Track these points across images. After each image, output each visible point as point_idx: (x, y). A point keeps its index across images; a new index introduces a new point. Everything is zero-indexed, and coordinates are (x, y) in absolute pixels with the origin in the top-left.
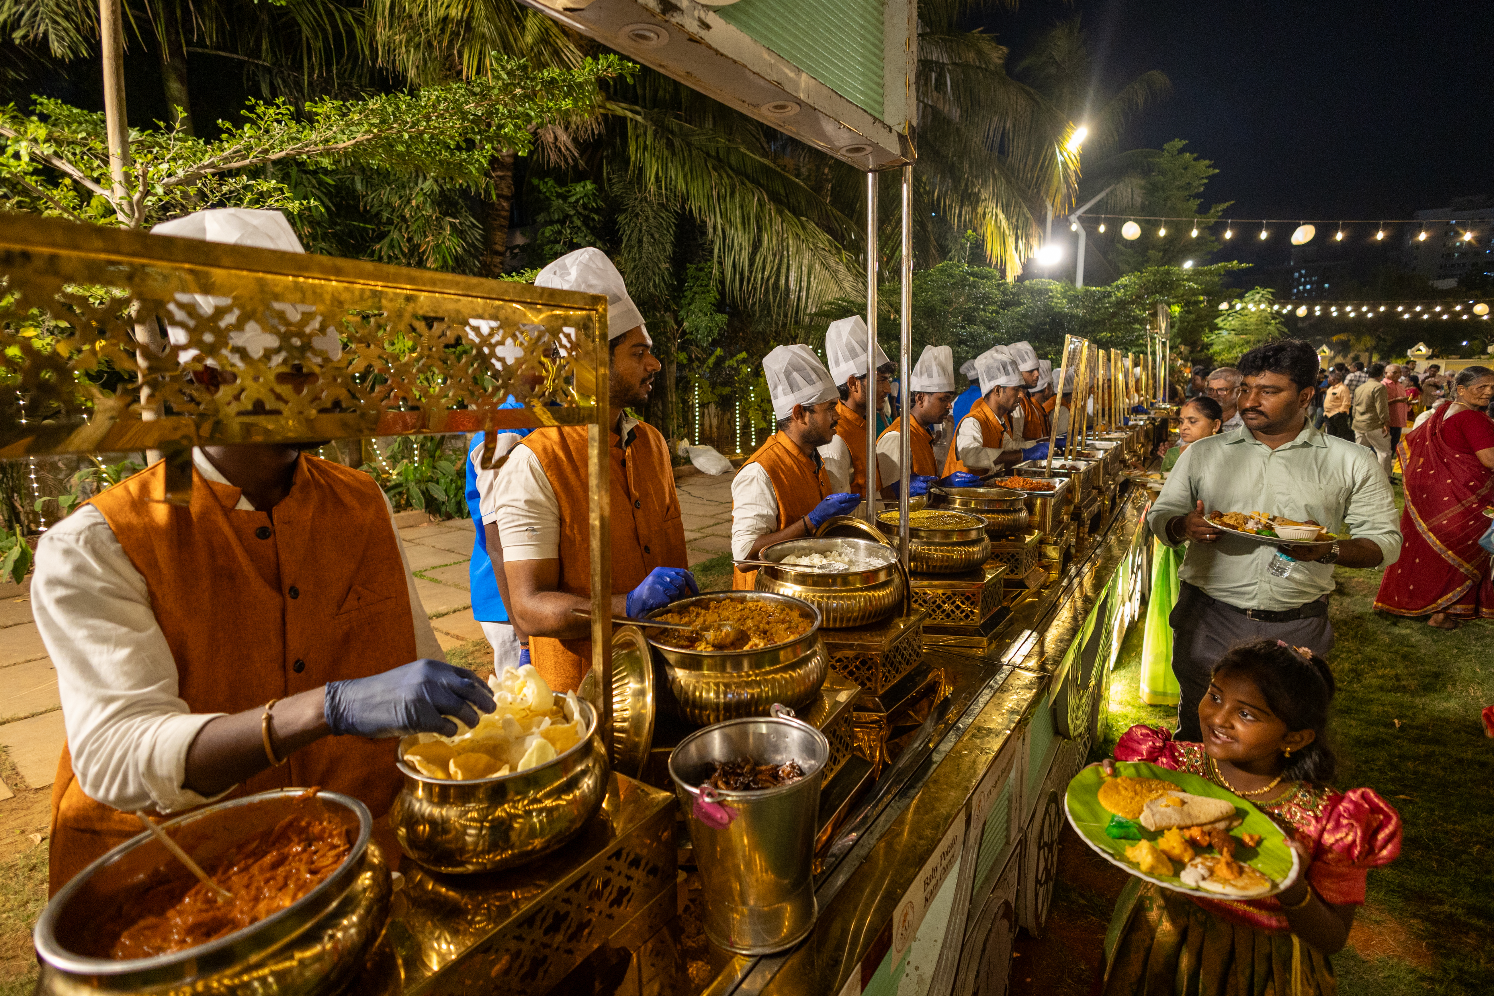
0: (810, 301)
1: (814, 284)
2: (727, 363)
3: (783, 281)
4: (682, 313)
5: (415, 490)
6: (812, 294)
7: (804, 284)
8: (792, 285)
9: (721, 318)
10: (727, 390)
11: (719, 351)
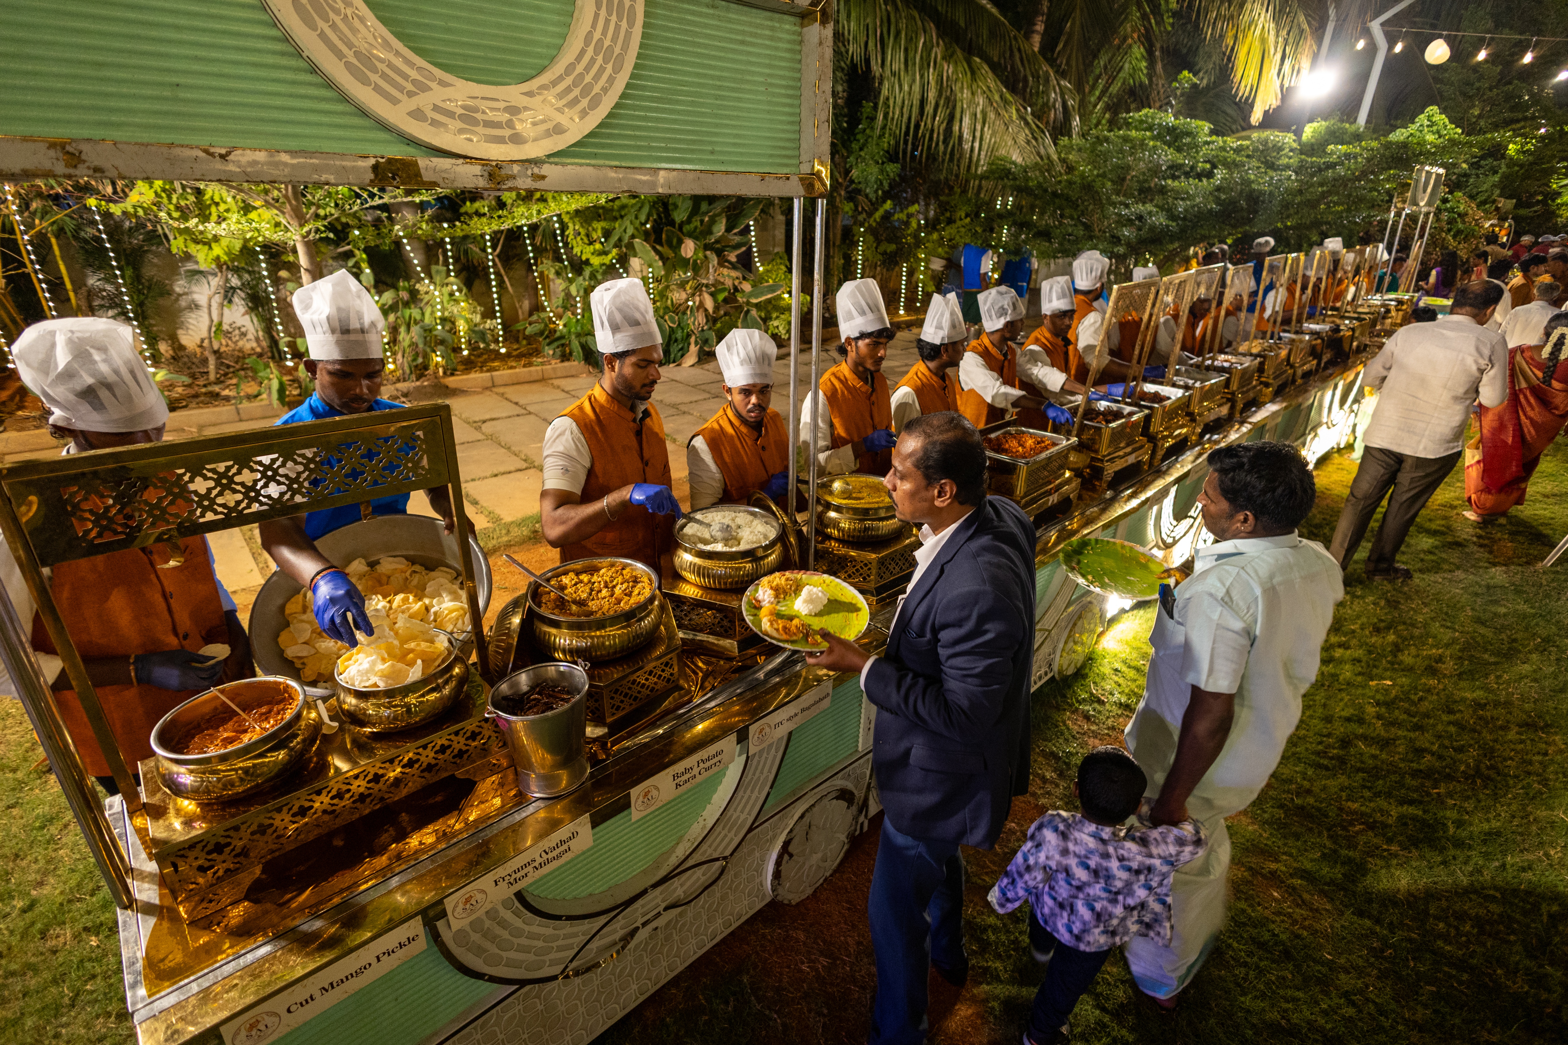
0: (983, 153)
1: (987, 136)
2: (896, 216)
3: (956, 128)
4: (852, 159)
5: (575, 344)
6: (985, 146)
7: (978, 134)
8: (966, 135)
9: (893, 169)
10: (892, 247)
11: (888, 205)
